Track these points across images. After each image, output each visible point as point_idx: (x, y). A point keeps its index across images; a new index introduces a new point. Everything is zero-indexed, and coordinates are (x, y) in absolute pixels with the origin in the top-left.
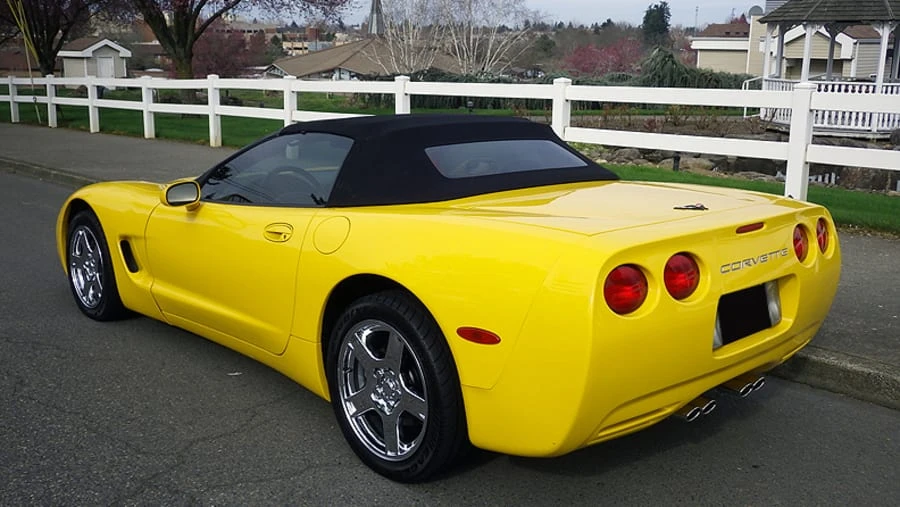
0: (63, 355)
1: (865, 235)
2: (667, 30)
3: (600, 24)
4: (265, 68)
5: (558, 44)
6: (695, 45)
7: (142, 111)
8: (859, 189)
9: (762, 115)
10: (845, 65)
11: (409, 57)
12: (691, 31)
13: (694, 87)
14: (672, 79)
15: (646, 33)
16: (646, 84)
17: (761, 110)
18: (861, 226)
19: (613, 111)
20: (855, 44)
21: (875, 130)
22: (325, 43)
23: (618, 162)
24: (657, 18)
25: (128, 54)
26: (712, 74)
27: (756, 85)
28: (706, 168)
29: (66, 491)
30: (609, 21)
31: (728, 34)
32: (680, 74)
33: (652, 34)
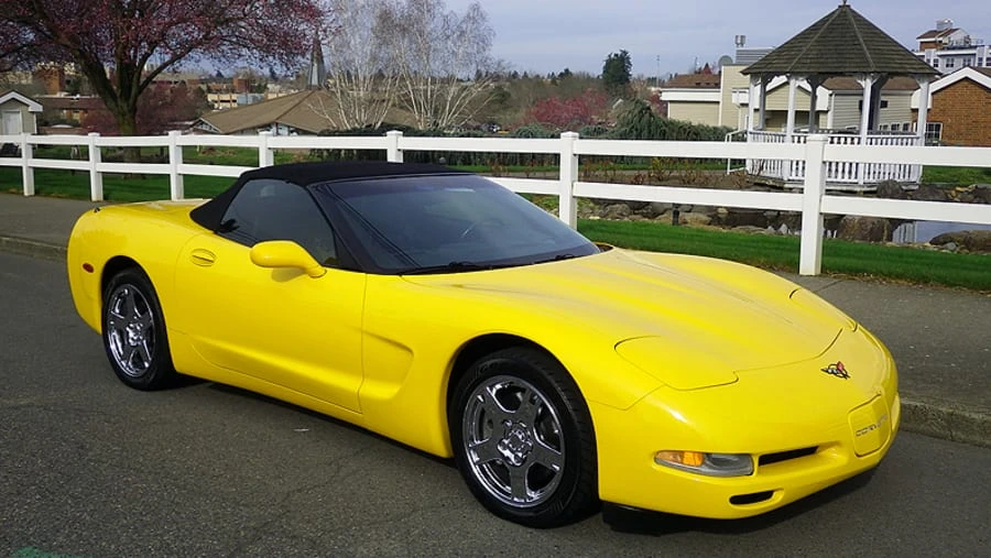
0: (113, 420)
1: (881, 283)
2: (628, 80)
3: (557, 74)
4: (191, 123)
5: (514, 96)
6: (665, 96)
7: (89, 171)
8: (857, 241)
9: (748, 167)
10: (821, 117)
11: (360, 110)
12: (652, 81)
13: (673, 140)
14: (650, 132)
15: (607, 83)
16: (623, 137)
17: (747, 162)
18: (876, 275)
19: (594, 166)
20: (831, 95)
21: (861, 183)
22: (256, 95)
23: (612, 218)
24: (618, 68)
25: (40, 108)
26: (691, 126)
27: (740, 138)
28: (704, 223)
29: (182, 541)
30: (567, 70)
31: (698, 85)
32: (658, 127)
33: (613, 85)
